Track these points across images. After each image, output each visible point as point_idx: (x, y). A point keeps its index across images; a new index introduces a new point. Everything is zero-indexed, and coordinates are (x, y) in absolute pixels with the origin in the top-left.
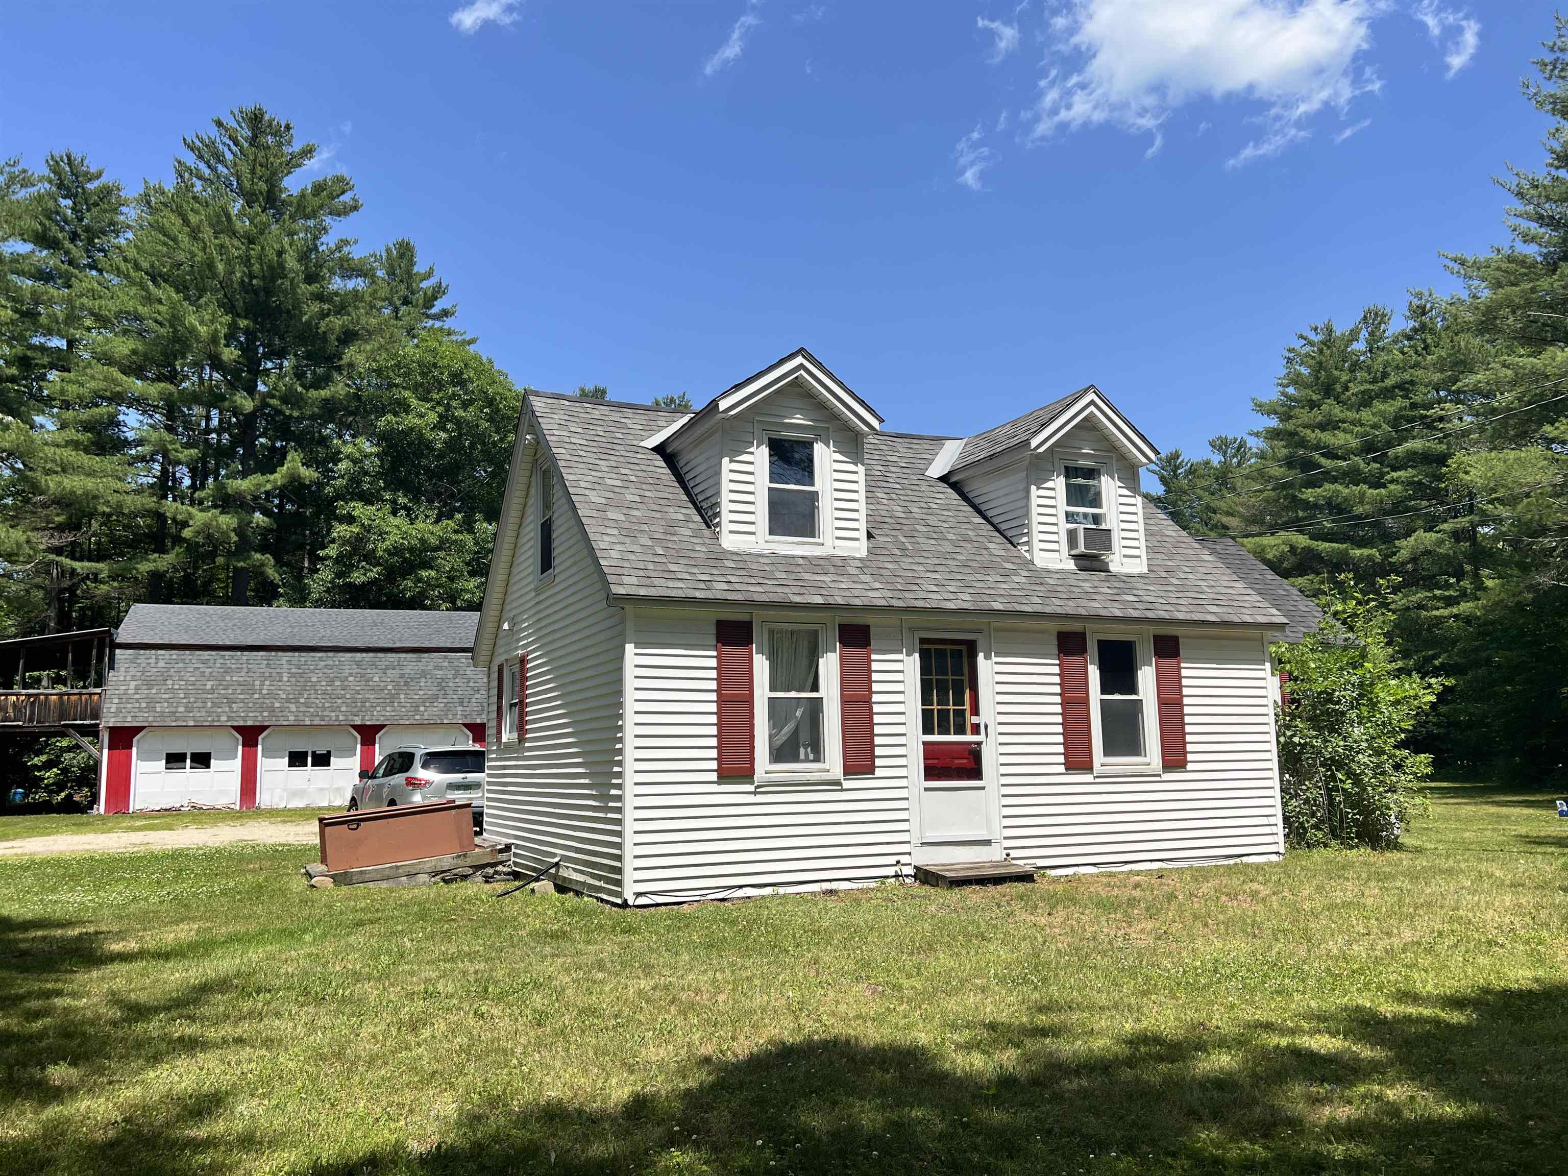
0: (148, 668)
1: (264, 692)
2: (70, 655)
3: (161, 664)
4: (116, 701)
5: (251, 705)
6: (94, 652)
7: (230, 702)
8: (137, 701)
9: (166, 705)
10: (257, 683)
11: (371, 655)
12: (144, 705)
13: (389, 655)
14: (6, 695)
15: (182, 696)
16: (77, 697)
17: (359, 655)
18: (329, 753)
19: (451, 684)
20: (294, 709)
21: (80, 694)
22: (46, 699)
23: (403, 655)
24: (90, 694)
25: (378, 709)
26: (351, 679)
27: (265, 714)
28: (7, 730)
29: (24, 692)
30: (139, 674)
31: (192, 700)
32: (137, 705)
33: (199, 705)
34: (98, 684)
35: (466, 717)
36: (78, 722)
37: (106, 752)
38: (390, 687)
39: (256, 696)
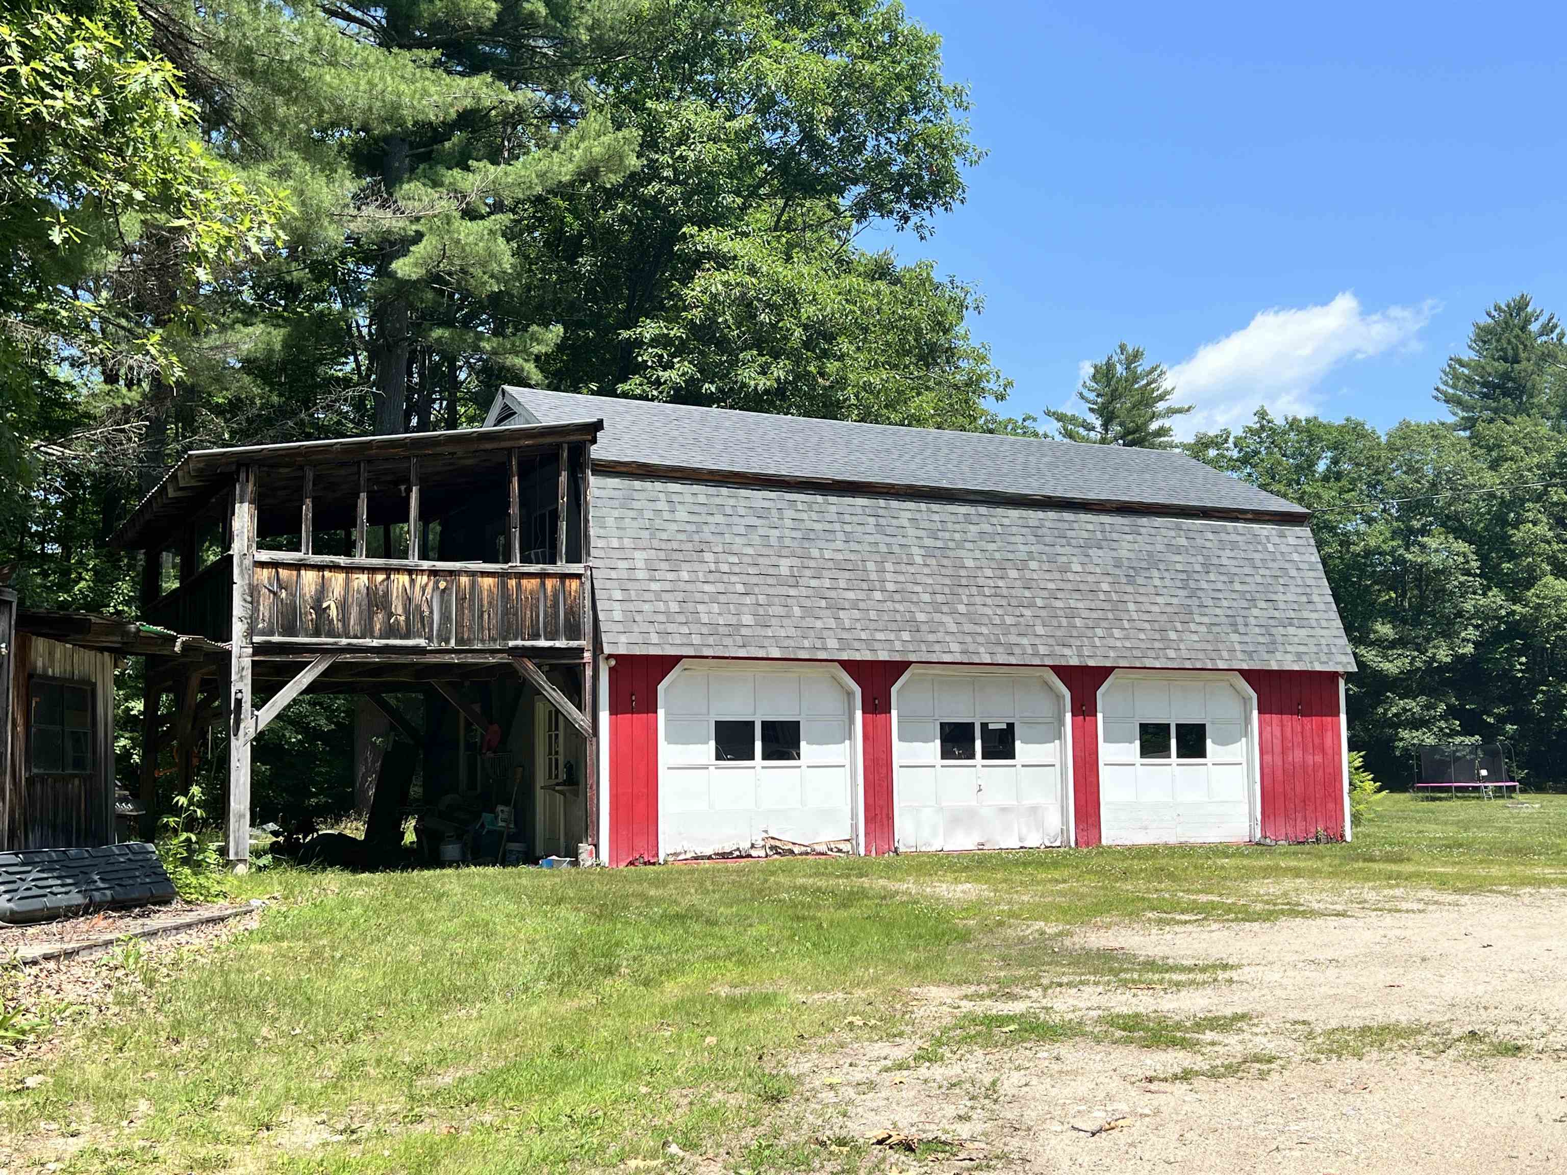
0: (658, 523)
1: (891, 587)
2: (515, 480)
3: (682, 514)
4: (618, 595)
5: (873, 615)
6: (563, 478)
7: (835, 607)
8: (658, 596)
9: (715, 608)
10: (871, 566)
11: (1052, 515)
12: (674, 607)
13: (1083, 517)
14: (388, 571)
15: (740, 588)
16: (534, 583)
17: (1031, 513)
18: (1011, 726)
19: (1204, 585)
20: (953, 628)
21: (543, 576)
22: (473, 585)
23: (1106, 519)
24: (564, 577)
25: (1100, 632)
26: (1033, 565)
27: (906, 636)
28: (395, 659)
29: (426, 565)
30: (645, 534)
31: (762, 599)
32: (661, 606)
33: (779, 610)
34: (574, 557)
35: (1250, 654)
36: (542, 643)
37: (604, 717)
38: (1105, 587)
39: (878, 595)
